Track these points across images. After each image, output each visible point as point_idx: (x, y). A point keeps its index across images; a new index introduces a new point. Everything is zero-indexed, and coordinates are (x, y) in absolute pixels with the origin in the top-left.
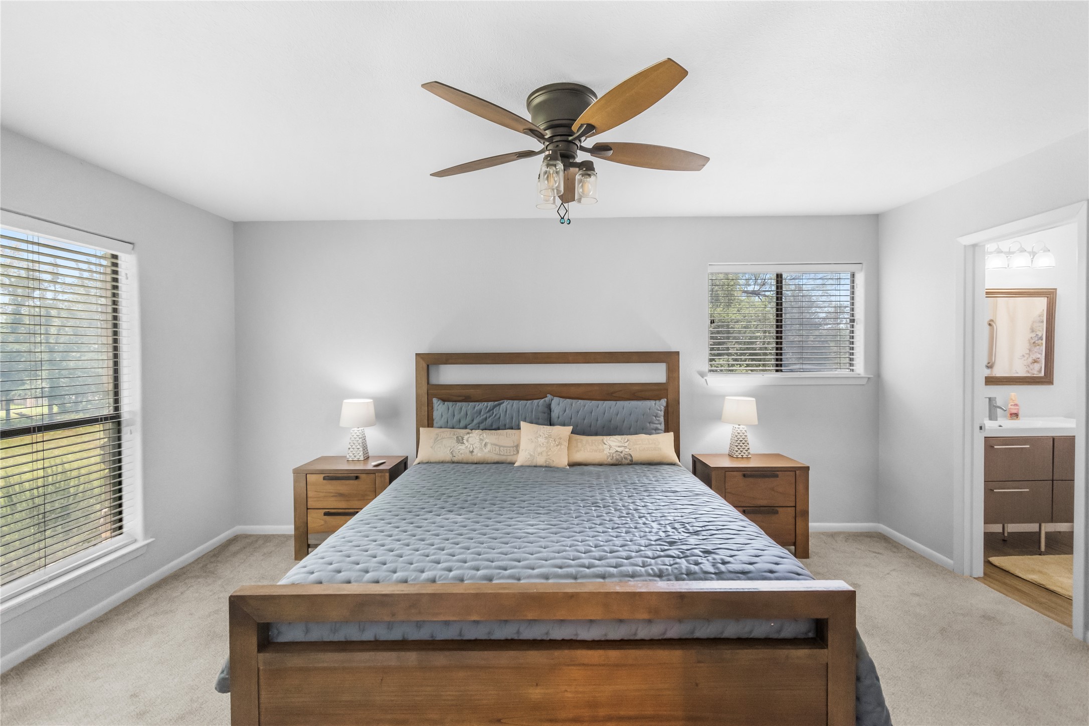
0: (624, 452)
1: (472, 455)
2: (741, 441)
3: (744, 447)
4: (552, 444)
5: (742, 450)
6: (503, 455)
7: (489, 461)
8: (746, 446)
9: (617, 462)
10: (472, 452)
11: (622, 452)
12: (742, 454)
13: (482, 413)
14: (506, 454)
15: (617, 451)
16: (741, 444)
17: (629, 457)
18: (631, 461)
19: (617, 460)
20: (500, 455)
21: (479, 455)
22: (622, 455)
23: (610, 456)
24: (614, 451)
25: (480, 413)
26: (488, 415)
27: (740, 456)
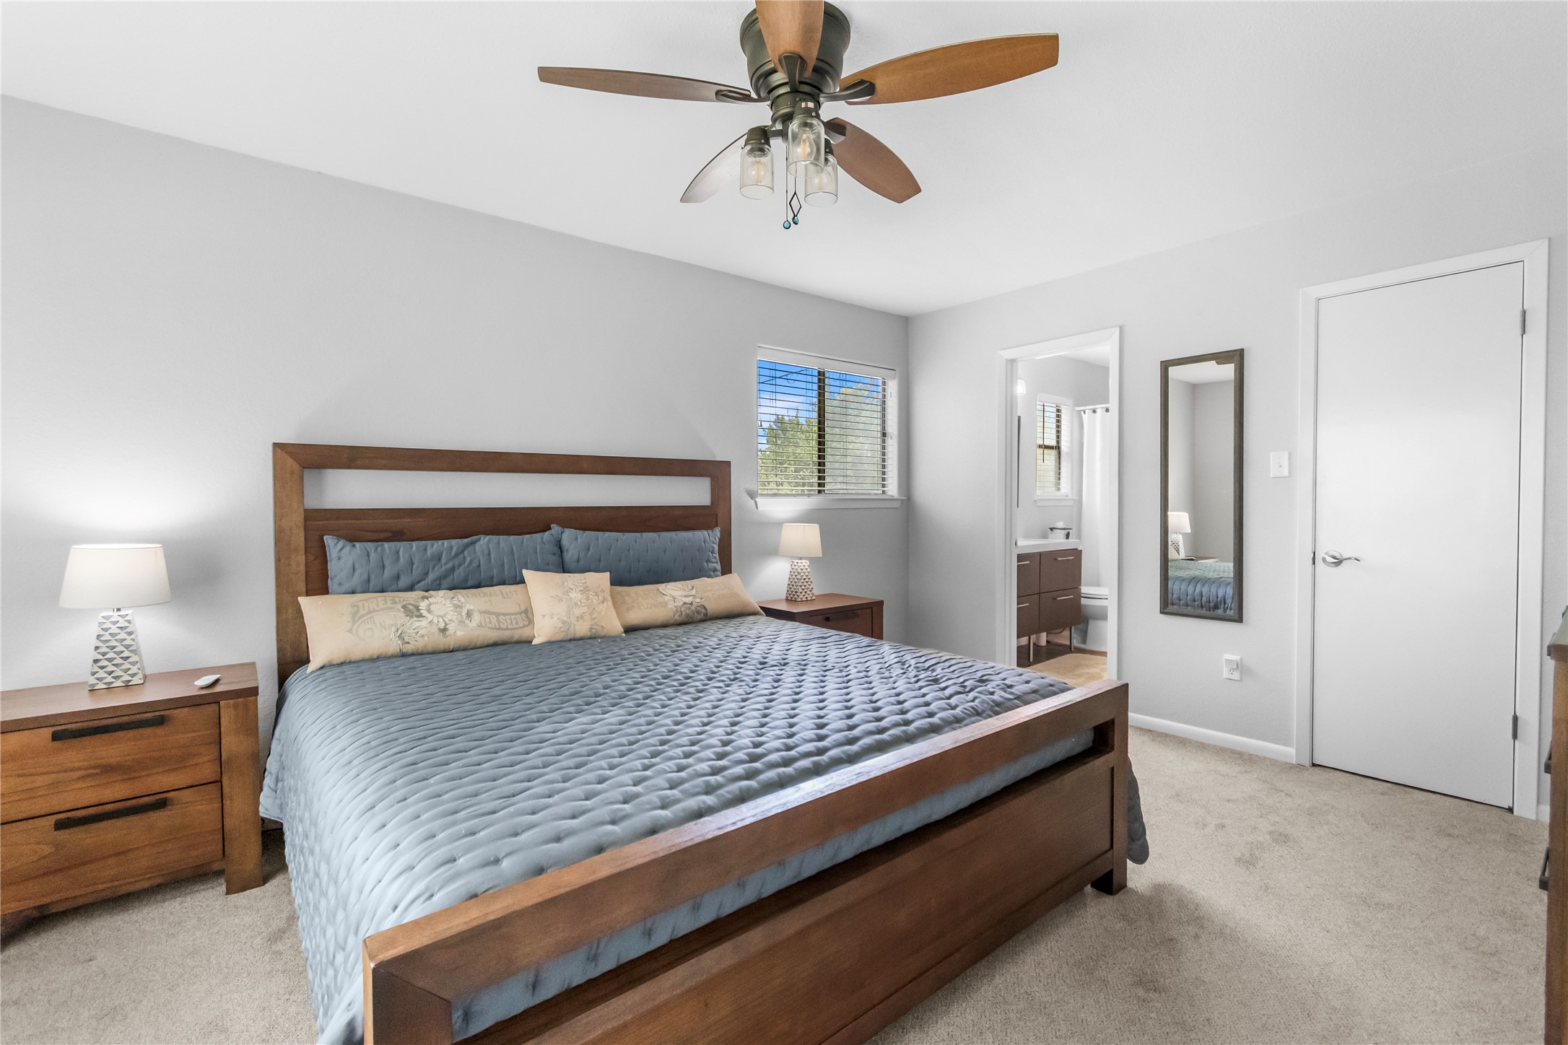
0: (694, 604)
1: (445, 636)
4: (595, 601)
5: (805, 590)
6: (506, 629)
7: (479, 644)
9: (687, 620)
10: (444, 630)
11: (691, 604)
12: (807, 596)
13: (443, 561)
14: (510, 627)
15: (685, 603)
16: (805, 584)
17: (703, 610)
18: (706, 615)
19: (687, 616)
20: (500, 629)
21: (460, 633)
22: (693, 608)
23: (677, 611)
24: (681, 603)
25: (439, 560)
26: (456, 562)
27: (804, 599)
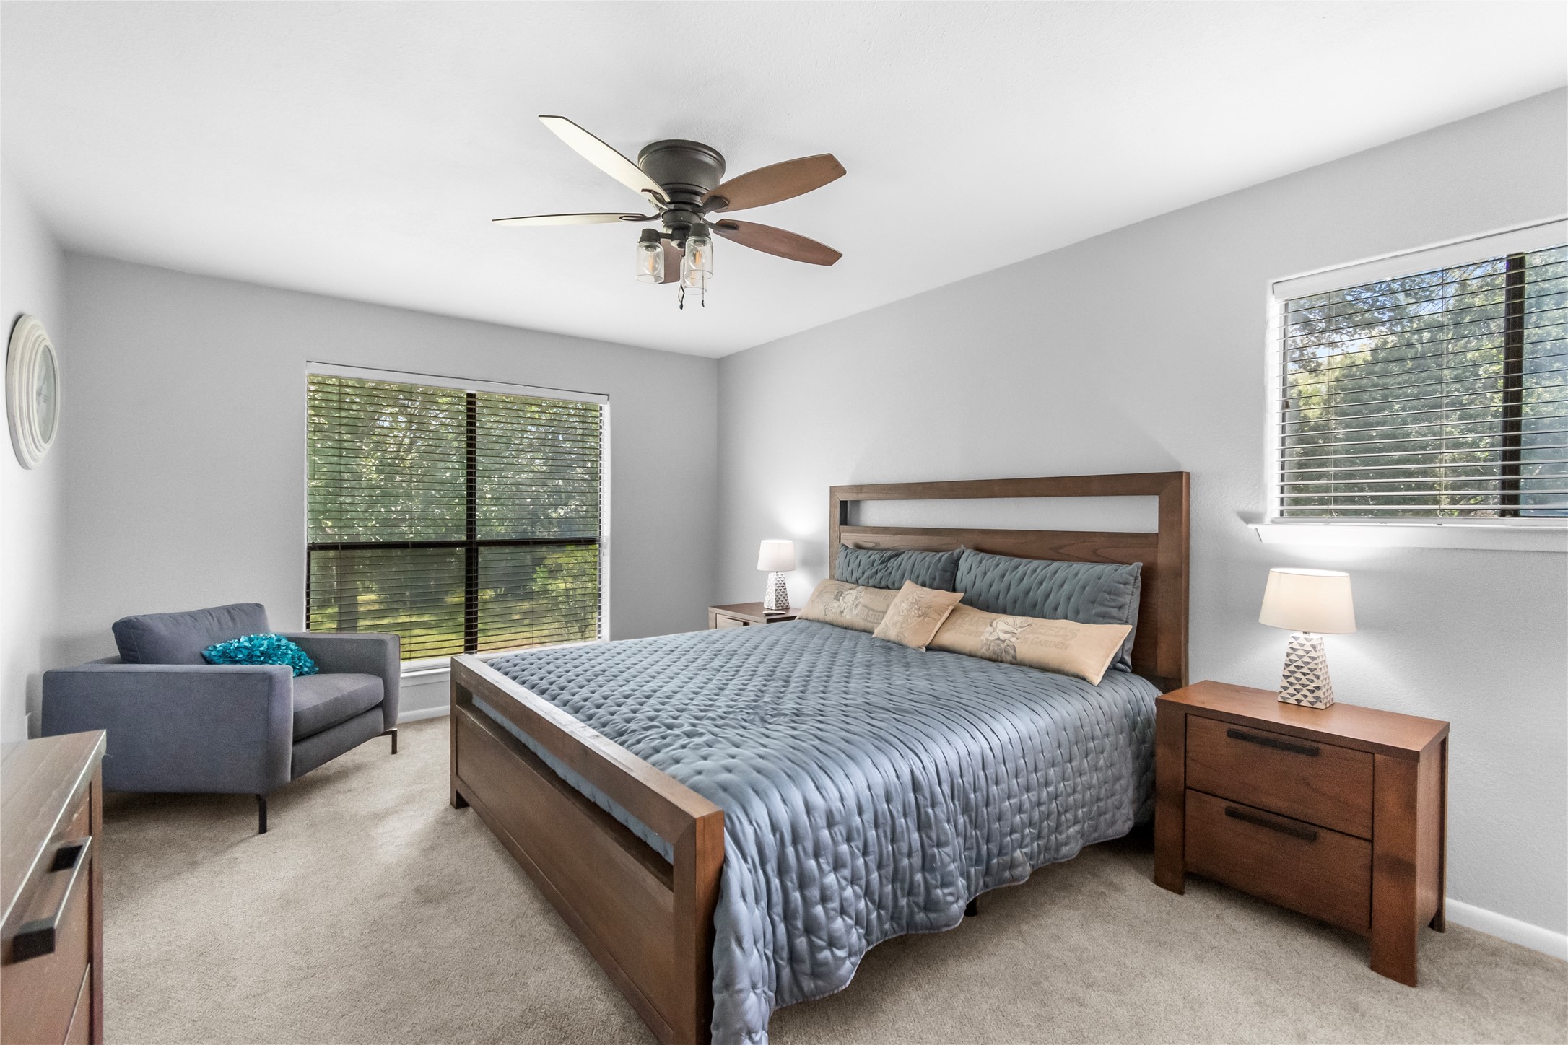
0: (1007, 642)
1: (841, 616)
2: (1298, 667)
3: (1304, 681)
4: (913, 613)
5: (1298, 687)
6: (869, 622)
7: (857, 628)
8: (1312, 681)
9: (995, 657)
10: (842, 612)
11: (1004, 641)
12: (1299, 696)
13: (875, 565)
14: (873, 621)
15: (998, 639)
17: (1012, 652)
18: (1015, 658)
19: (995, 652)
20: (866, 620)
21: (848, 617)
22: (1003, 646)
23: (986, 644)
24: (996, 637)
25: (873, 565)
26: (880, 567)
27: (1292, 700)
